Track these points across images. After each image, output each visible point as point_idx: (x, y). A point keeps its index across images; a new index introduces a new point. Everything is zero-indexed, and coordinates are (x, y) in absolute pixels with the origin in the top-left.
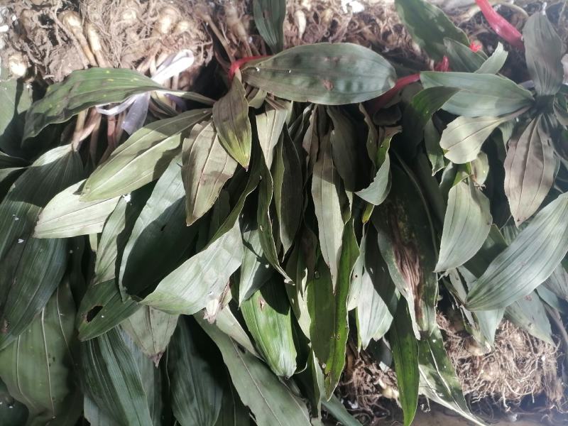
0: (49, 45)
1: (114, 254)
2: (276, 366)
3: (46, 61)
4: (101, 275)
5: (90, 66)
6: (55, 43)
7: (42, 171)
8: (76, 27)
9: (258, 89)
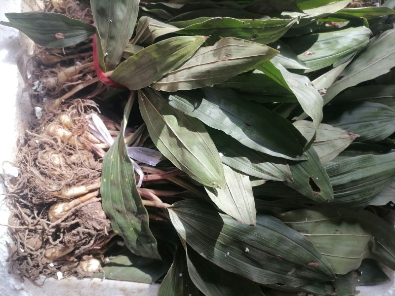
0: (80, 229)
1: (269, 165)
2: (362, 42)
3: (93, 232)
4: (286, 176)
5: (99, 196)
6: (77, 225)
7: (190, 231)
8: (64, 207)
9: (124, 52)
